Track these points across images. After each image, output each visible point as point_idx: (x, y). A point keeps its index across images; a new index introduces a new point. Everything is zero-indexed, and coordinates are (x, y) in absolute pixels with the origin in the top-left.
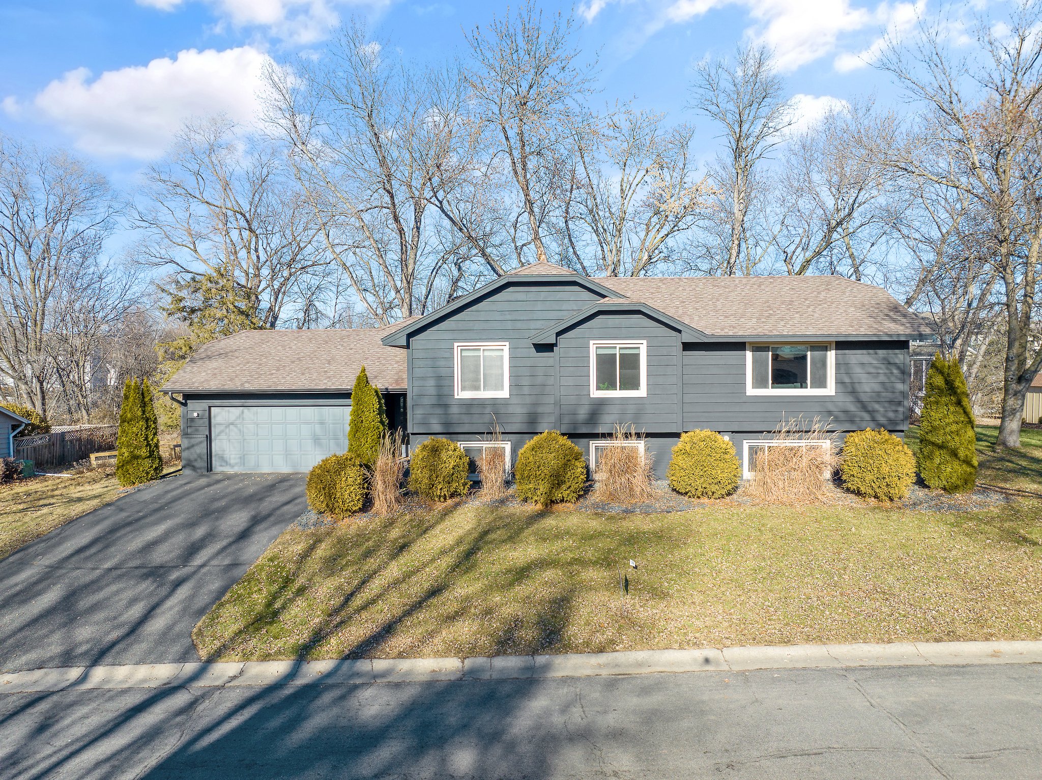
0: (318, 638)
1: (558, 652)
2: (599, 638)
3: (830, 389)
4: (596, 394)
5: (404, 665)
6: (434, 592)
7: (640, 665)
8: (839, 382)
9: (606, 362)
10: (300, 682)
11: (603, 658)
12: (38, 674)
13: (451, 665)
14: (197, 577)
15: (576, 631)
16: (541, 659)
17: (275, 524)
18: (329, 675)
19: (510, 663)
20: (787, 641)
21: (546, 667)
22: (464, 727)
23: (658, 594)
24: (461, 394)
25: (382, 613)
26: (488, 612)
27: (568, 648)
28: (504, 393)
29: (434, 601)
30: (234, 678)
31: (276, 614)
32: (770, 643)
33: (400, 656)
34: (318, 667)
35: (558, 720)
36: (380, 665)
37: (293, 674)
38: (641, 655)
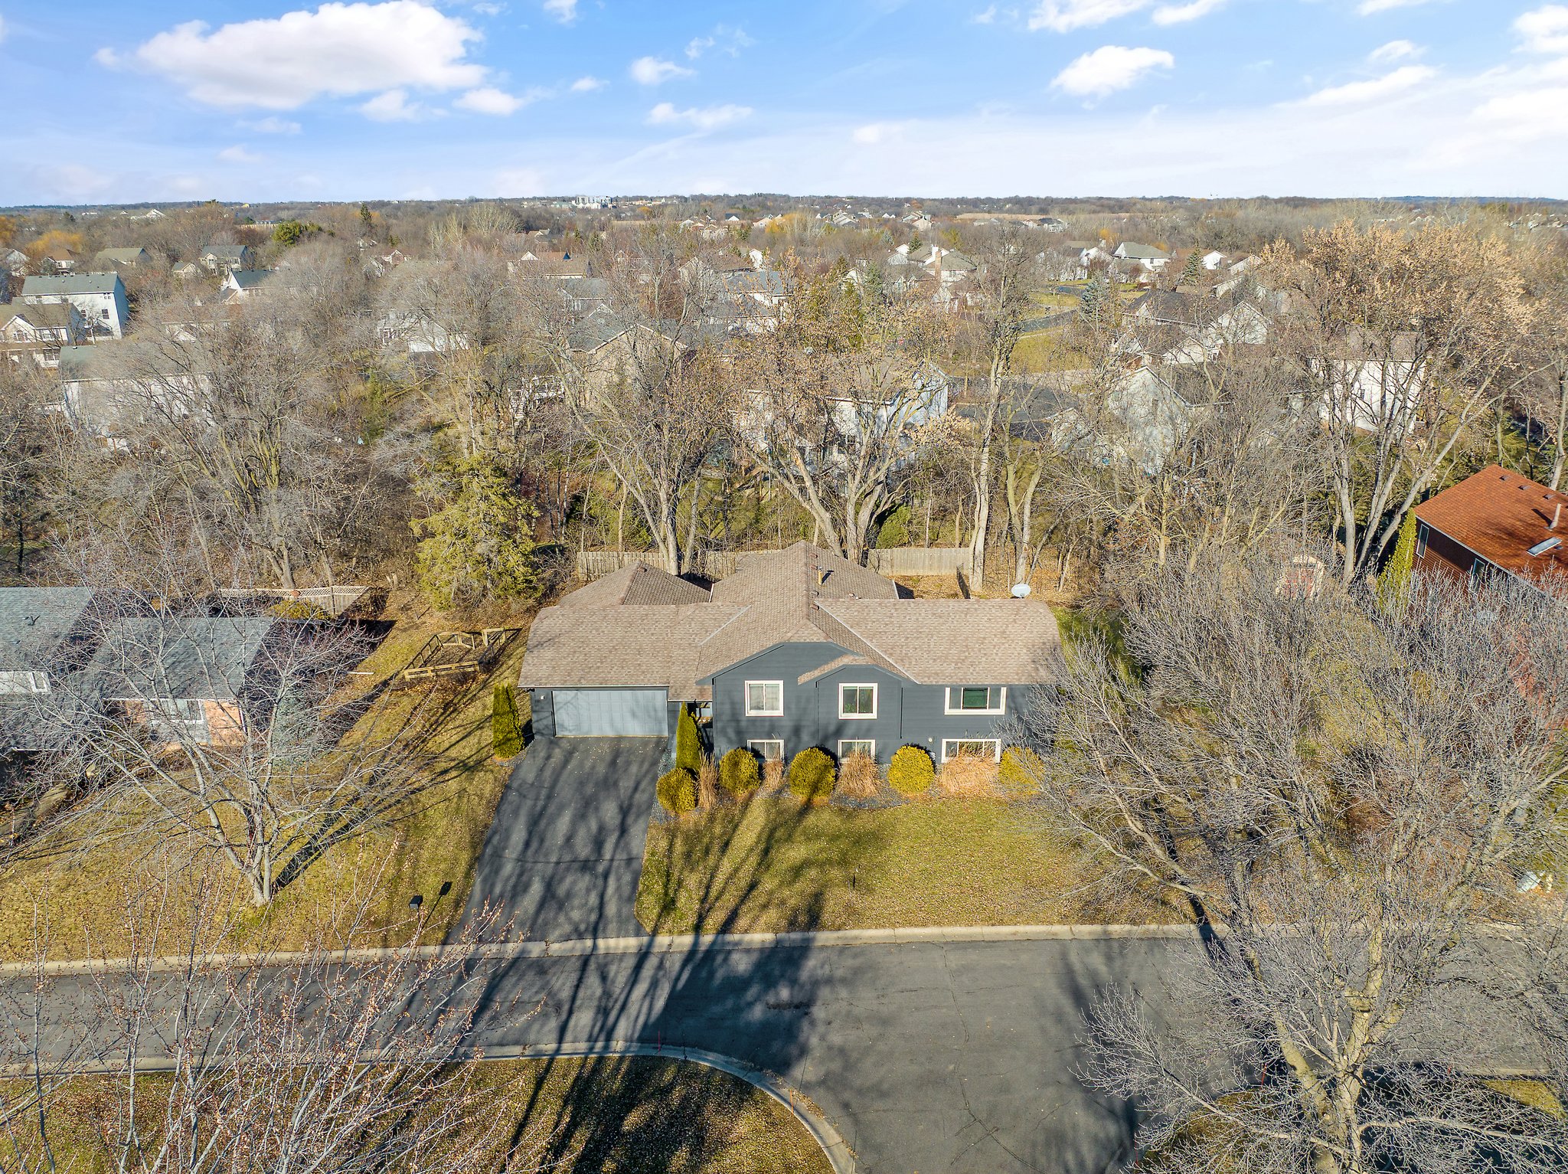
0: (701, 919)
1: (819, 930)
2: (838, 922)
3: (1001, 711)
4: (842, 716)
5: (747, 937)
6: (753, 886)
7: (856, 938)
8: (1008, 706)
9: (850, 695)
10: (703, 948)
11: (841, 933)
12: (570, 944)
13: (769, 937)
14: (613, 870)
15: (826, 917)
16: (811, 934)
17: (638, 816)
18: (714, 943)
19: (796, 936)
20: (924, 925)
21: (813, 939)
22: (782, 976)
23: (870, 890)
24: (751, 713)
25: (729, 900)
26: (783, 902)
27: (823, 928)
28: (780, 712)
29: (755, 893)
30: (670, 945)
31: (673, 901)
32: (916, 926)
33: (746, 931)
34: (707, 939)
35: (820, 972)
36: (736, 937)
37: (696, 944)
38: (855, 932)
